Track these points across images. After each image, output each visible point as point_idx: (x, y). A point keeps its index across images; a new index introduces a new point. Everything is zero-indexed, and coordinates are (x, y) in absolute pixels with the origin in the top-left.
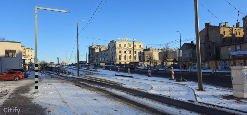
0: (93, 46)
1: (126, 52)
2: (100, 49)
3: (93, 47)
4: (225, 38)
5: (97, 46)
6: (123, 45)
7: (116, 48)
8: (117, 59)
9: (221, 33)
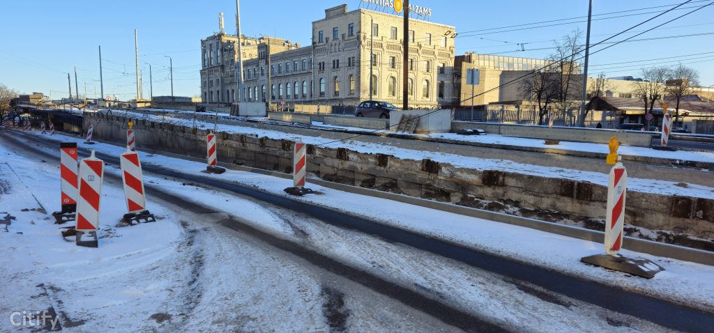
0: (222, 35)
1: (396, 62)
2: (263, 48)
3: (225, 39)
6: (385, 31)
7: (360, 43)
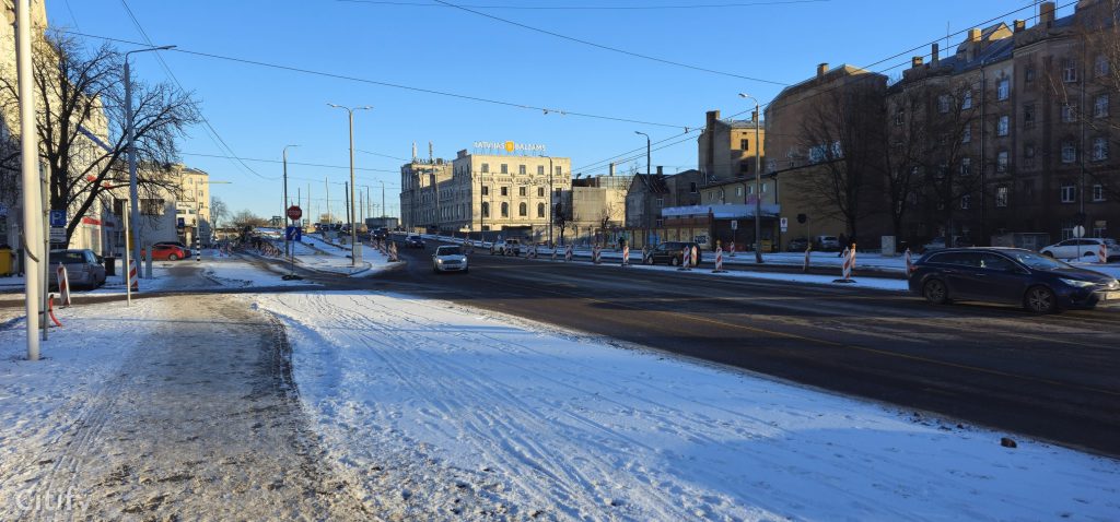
0: (414, 162)
1: (508, 191)
2: (432, 177)
3: (415, 167)
4: (744, 161)
5: (431, 162)
6: (495, 168)
7: (472, 179)
8: (474, 213)
9: (736, 145)
